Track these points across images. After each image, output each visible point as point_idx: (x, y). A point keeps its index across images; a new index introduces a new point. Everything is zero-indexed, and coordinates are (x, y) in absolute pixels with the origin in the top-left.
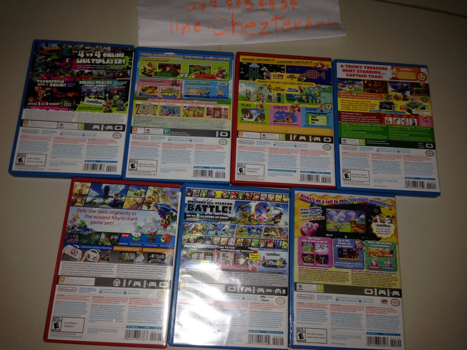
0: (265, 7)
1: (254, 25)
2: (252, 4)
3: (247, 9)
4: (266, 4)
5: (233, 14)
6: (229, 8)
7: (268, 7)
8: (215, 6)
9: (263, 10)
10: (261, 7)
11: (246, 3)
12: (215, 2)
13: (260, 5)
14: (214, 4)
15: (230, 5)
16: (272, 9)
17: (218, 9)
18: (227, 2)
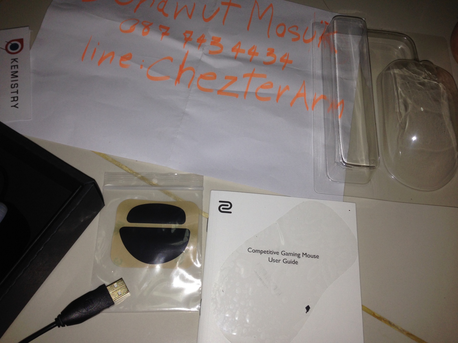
0: (240, 55)
1: (215, 77)
2: (222, 47)
3: (211, 52)
4: (243, 51)
5: (187, 54)
6: (185, 43)
7: (246, 55)
8: (164, 34)
9: (235, 58)
10: (233, 54)
11: (213, 43)
12: (168, 29)
13: (233, 50)
14: (164, 31)
15: (187, 40)
17: (167, 41)
18: (184, 34)
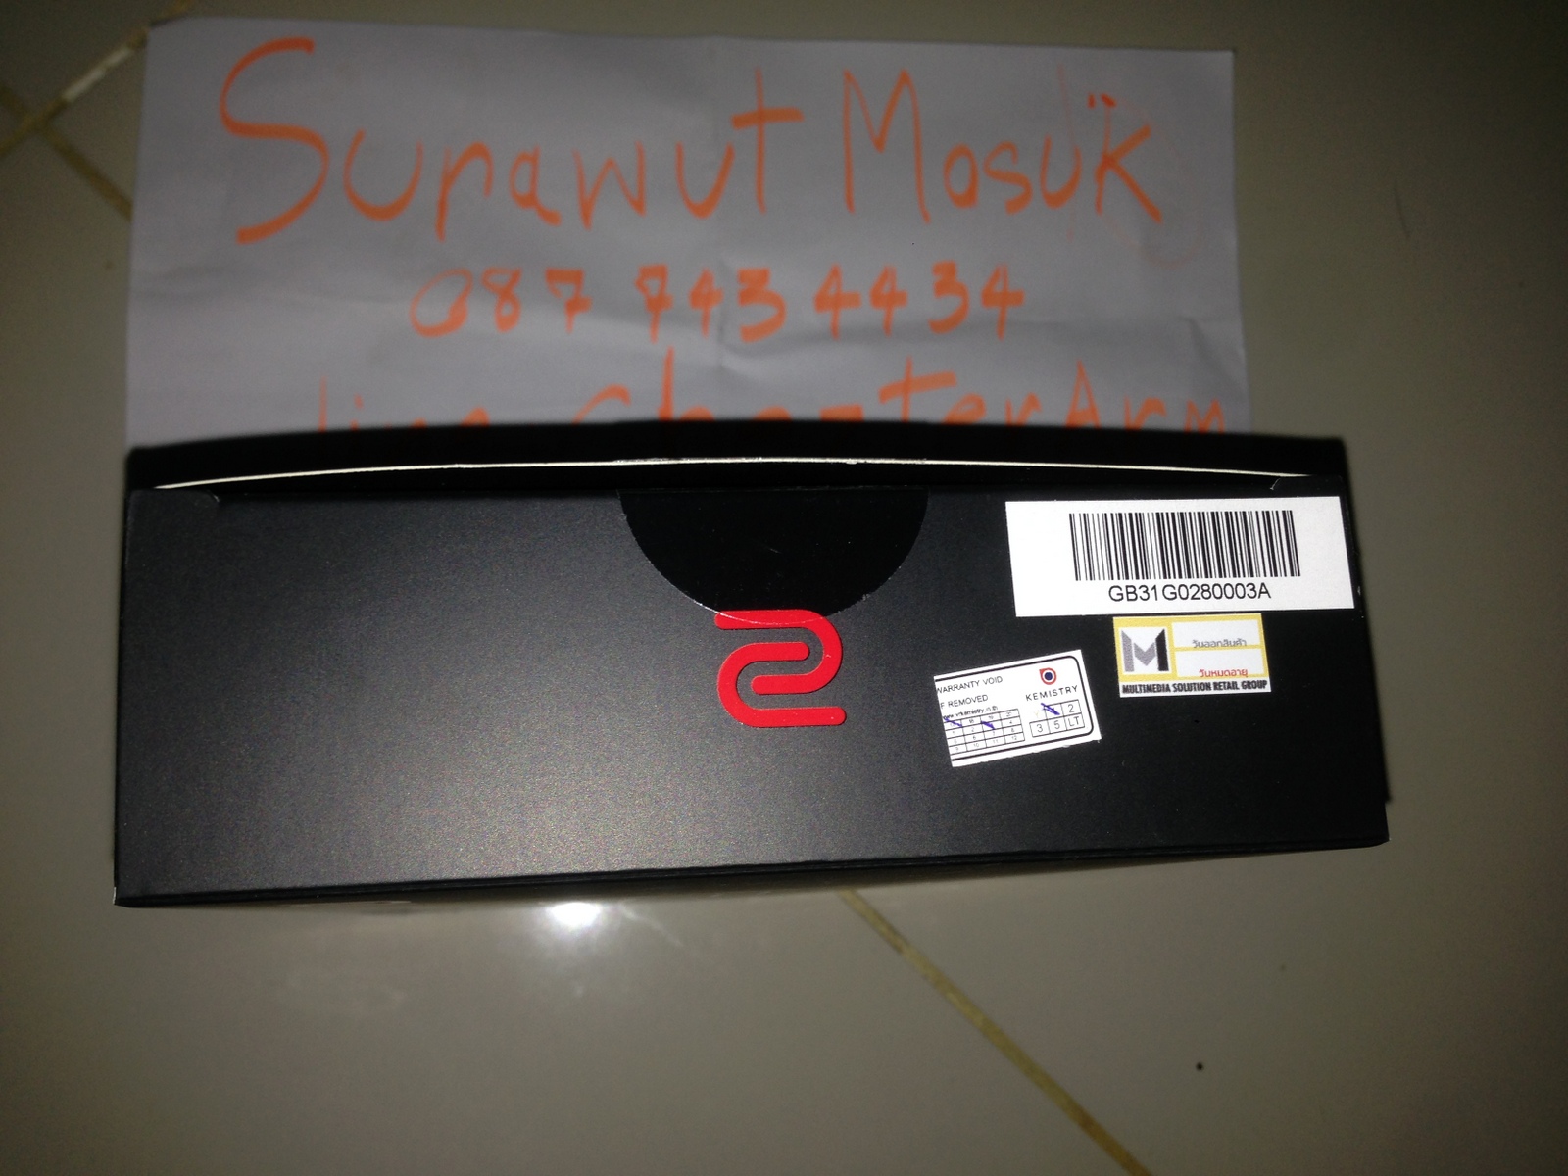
2: (777, 301)
3: (749, 334)
4: (854, 300)
5: (669, 361)
6: (654, 324)
7: (867, 314)
8: (574, 306)
9: (835, 333)
10: (822, 321)
11: (746, 297)
12: (576, 277)
13: (822, 302)
14: (567, 291)
15: (656, 307)
16: (887, 328)
17: (592, 330)
18: (640, 285)
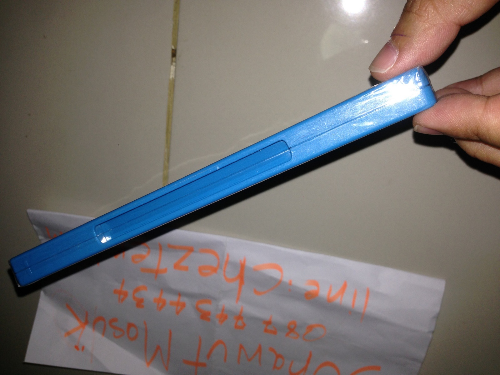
0: (175, 298)
1: (200, 270)
2: (198, 309)
3: (209, 302)
4: (172, 303)
5: (238, 299)
6: (241, 312)
8: (268, 323)
9: (180, 294)
10: (184, 299)
11: (209, 313)
12: (266, 330)
13: (184, 305)
14: (270, 327)
15: (240, 317)
16: (162, 290)
18: (244, 324)
